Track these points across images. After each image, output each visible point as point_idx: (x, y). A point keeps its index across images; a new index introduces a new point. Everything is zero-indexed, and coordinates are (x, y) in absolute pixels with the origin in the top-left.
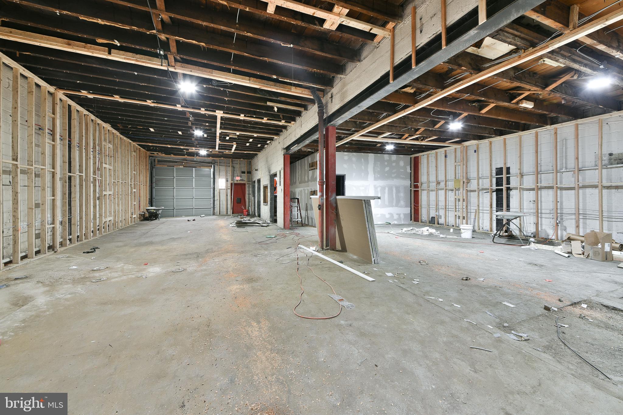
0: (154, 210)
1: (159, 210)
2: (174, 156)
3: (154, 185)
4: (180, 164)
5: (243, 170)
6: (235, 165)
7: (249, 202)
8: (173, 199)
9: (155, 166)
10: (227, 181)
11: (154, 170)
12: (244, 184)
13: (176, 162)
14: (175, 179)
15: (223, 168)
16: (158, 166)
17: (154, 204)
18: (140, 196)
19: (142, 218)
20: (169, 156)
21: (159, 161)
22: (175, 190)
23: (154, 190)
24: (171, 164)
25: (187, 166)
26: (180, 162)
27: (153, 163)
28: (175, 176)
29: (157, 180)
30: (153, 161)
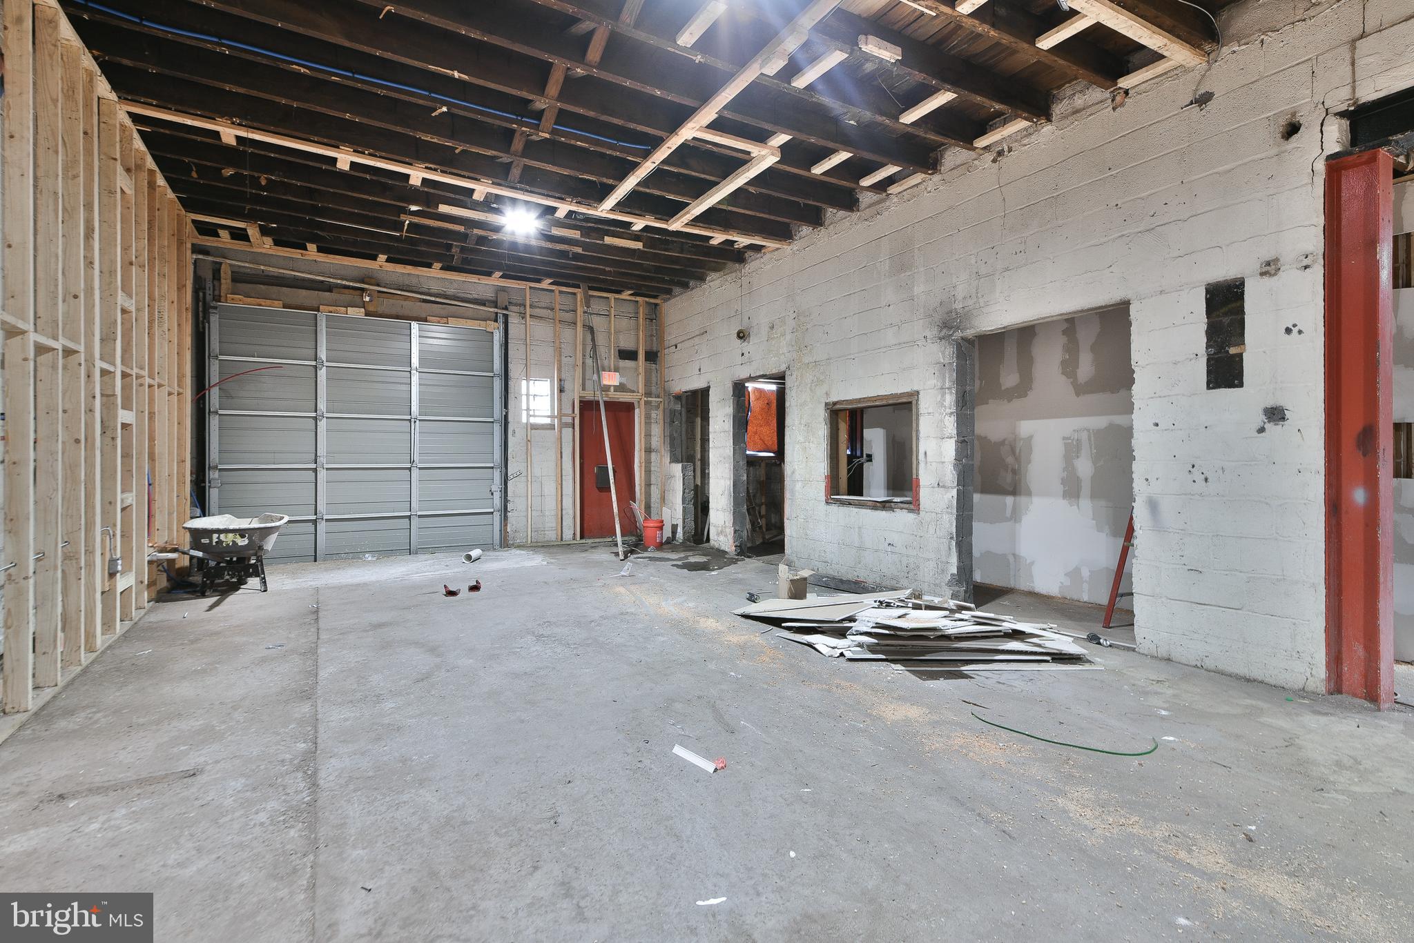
0: (242, 533)
1: (266, 532)
2: (322, 258)
3: (214, 397)
4: (347, 296)
5: (627, 343)
6: (597, 322)
7: (648, 485)
8: (315, 470)
9: (217, 298)
10: (561, 390)
11: (214, 319)
12: (629, 408)
13: (329, 288)
14: (322, 373)
15: (541, 330)
16: (237, 302)
17: (213, 495)
18: (152, 458)
19: (163, 582)
20: (295, 253)
21: (239, 278)
22: (322, 424)
23: (214, 424)
24: (303, 295)
25: (380, 310)
26: (354, 291)
27: (209, 285)
28: (323, 355)
29: (231, 376)
30: (208, 275)
